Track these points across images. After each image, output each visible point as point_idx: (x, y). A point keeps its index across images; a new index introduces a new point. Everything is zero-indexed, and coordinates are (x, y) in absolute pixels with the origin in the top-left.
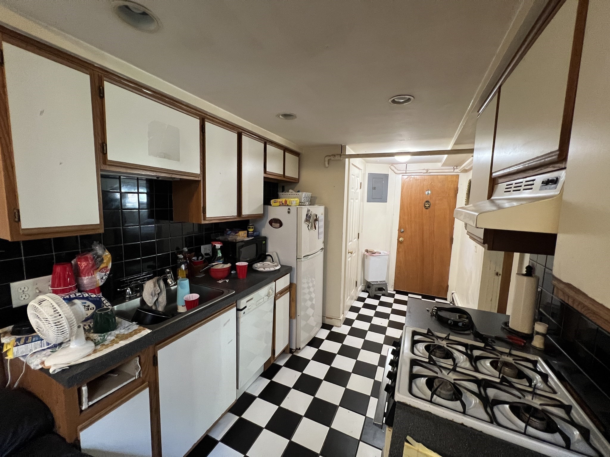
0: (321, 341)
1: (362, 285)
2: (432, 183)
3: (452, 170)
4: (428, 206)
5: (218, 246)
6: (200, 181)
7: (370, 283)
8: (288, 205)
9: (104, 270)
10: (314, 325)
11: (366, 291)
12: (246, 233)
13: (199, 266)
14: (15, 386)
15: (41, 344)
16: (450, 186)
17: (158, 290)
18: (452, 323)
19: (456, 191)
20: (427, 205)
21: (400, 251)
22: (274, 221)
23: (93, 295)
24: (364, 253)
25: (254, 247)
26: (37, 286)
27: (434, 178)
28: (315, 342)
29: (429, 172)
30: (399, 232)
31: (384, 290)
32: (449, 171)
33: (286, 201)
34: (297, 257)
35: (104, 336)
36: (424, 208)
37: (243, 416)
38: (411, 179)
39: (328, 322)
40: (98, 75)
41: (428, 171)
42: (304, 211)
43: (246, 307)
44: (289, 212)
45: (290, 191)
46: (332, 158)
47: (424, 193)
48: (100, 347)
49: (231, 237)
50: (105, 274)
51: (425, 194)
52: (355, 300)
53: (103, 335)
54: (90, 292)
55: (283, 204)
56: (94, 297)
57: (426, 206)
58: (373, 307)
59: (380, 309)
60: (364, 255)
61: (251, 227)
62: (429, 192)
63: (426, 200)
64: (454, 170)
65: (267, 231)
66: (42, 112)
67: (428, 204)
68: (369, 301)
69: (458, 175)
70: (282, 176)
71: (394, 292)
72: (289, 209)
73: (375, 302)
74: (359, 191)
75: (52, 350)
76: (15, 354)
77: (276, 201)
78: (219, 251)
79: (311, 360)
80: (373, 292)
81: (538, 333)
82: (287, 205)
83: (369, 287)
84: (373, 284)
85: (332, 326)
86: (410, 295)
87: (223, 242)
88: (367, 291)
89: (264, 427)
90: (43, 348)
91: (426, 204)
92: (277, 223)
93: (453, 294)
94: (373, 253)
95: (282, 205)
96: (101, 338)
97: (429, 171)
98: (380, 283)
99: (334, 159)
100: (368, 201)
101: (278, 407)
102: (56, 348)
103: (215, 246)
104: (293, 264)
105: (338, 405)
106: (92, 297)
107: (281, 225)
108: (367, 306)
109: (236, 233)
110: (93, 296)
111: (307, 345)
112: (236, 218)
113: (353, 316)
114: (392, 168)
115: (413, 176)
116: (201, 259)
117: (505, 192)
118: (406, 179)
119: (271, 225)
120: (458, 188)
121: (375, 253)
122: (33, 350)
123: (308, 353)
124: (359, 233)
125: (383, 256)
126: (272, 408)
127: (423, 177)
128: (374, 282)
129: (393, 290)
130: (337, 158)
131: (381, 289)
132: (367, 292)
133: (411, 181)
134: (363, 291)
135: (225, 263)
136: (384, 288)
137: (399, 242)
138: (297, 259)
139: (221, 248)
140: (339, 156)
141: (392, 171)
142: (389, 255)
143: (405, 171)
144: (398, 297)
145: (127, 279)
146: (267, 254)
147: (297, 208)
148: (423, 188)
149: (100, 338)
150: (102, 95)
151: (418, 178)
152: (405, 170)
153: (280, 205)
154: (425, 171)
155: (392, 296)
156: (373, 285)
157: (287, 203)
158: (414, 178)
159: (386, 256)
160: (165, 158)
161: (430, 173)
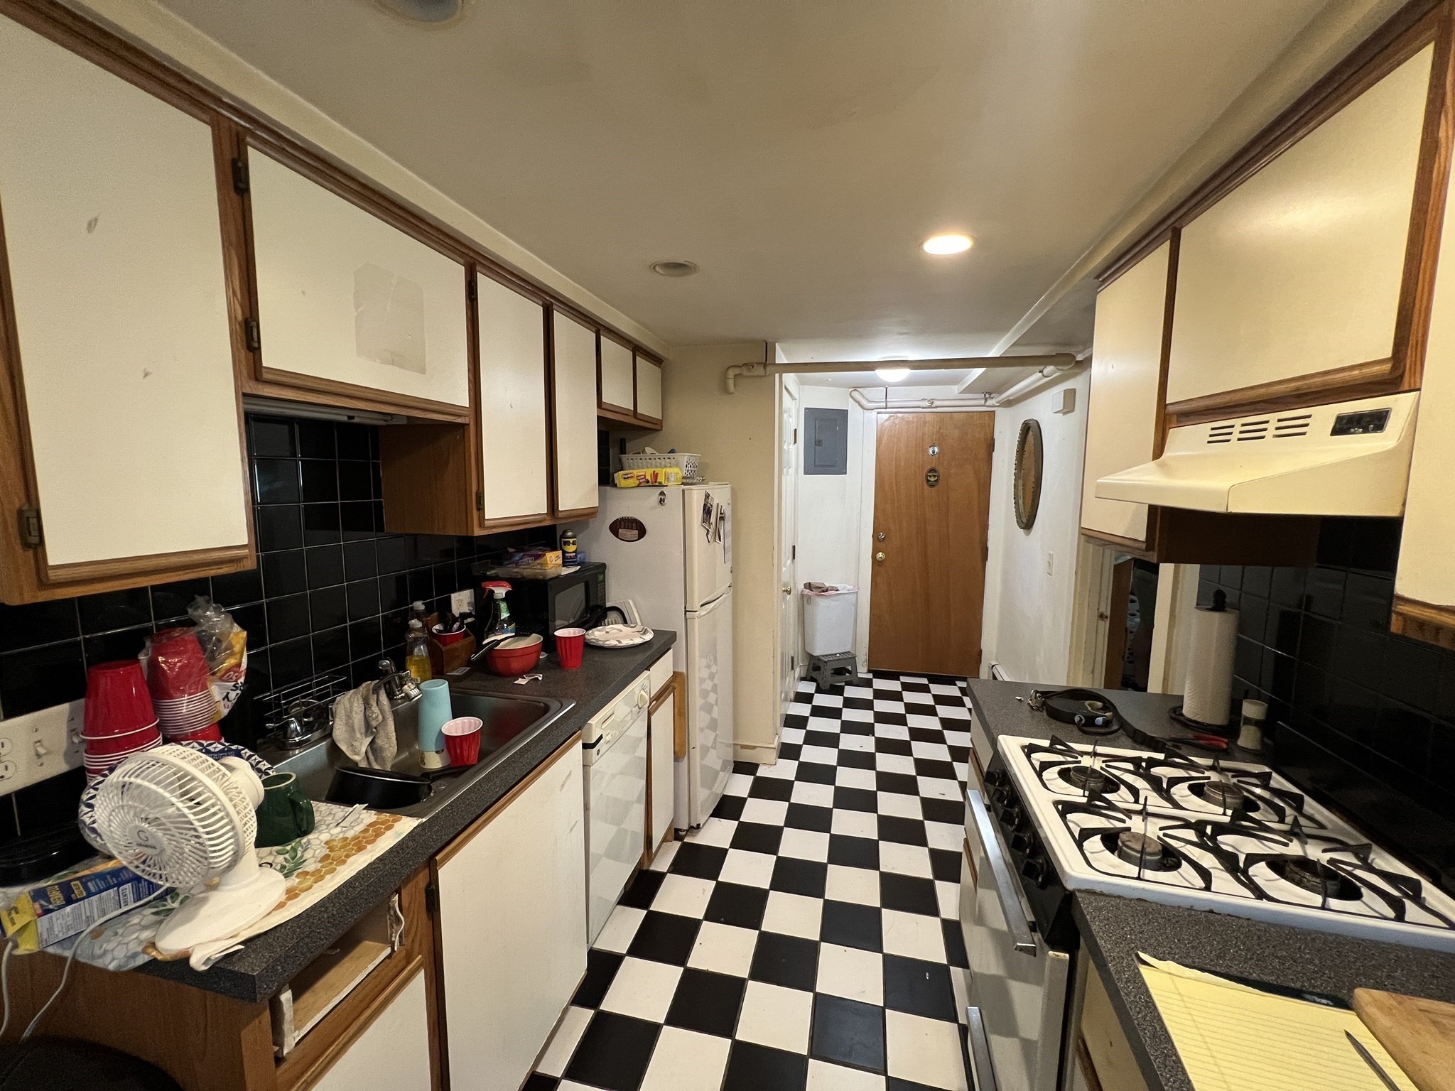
0: (741, 802)
1: (801, 664)
2: (941, 431)
3: (983, 402)
4: (935, 481)
5: (500, 592)
6: (468, 424)
7: (819, 659)
8: (660, 483)
9: (232, 673)
10: (718, 767)
11: (809, 678)
12: (561, 556)
13: (455, 645)
14: (27, 1033)
15: (117, 898)
16: (977, 436)
17: (377, 717)
18: (1083, 722)
19: (991, 446)
20: (932, 479)
21: (878, 581)
22: (623, 523)
23: (214, 745)
24: (802, 591)
25: (580, 589)
26: (37, 737)
27: (944, 418)
28: (728, 807)
29: (934, 405)
30: (876, 540)
31: (850, 672)
32: (976, 404)
33: (655, 476)
34: (685, 608)
35: (294, 850)
36: (926, 486)
37: (603, 1007)
38: (897, 421)
39: (747, 757)
40: (230, 127)
41: (933, 402)
42: (696, 496)
43: (601, 737)
44: (662, 501)
45: (648, 450)
46: (745, 372)
47: (925, 451)
48: (297, 880)
49: (527, 568)
50: (234, 686)
51: (928, 455)
52: (791, 701)
53: (289, 848)
54: (204, 739)
55: (648, 482)
56: (217, 750)
57: (930, 481)
58: (834, 713)
59: (850, 715)
60: (802, 595)
61: (571, 541)
62: (936, 449)
63: (929, 467)
64: (986, 401)
65: (605, 548)
66: (93, 223)
67: (935, 476)
68: (822, 700)
69: (994, 412)
70: (632, 414)
71: (870, 676)
72: (662, 493)
73: (834, 701)
74: (792, 447)
75: (154, 910)
76: (45, 936)
77: (629, 476)
78: (503, 606)
79: (730, 847)
80: (828, 678)
81: (1248, 721)
82: (657, 484)
83: (817, 668)
84: (826, 660)
85: (755, 766)
86: (903, 679)
87: (511, 581)
88: (811, 677)
89: (663, 1022)
90: (124, 909)
91: (930, 476)
92: (631, 528)
93: (994, 668)
94: (824, 592)
95: (644, 483)
96: (287, 856)
97: (936, 403)
98: (841, 657)
99: (751, 374)
100: (806, 473)
101: (683, 968)
102: (165, 903)
103: (493, 592)
104: (677, 625)
105: (818, 940)
106: (212, 750)
107: (642, 532)
108: (819, 712)
109: (537, 557)
110: (215, 748)
111: (712, 816)
112: (544, 520)
113: (795, 736)
114: (856, 394)
115: (899, 415)
116: (458, 630)
117: (1209, 442)
118: (887, 420)
119: (616, 534)
120: (994, 440)
121: (827, 591)
122: (96, 918)
123: (718, 833)
124: (794, 547)
125: (846, 596)
126: (670, 976)
127: (921, 418)
128: (827, 656)
129: (865, 670)
130: (759, 371)
131: (840, 671)
132: (812, 680)
133: (897, 426)
134: (803, 679)
135: (521, 633)
136: (850, 668)
137: (876, 563)
138: (686, 611)
139: (508, 598)
140: (762, 367)
141: (854, 402)
142: (857, 592)
143: (884, 404)
144: (880, 684)
145: (279, 696)
146: (608, 605)
147: (683, 491)
148: (923, 440)
149: (283, 856)
150: (242, 186)
151: (911, 419)
152: (884, 400)
153: (640, 483)
154: (927, 404)
155: (868, 683)
156: (826, 662)
157: (658, 480)
158: (903, 419)
159: (851, 596)
160: (393, 363)
161: (936, 407)
